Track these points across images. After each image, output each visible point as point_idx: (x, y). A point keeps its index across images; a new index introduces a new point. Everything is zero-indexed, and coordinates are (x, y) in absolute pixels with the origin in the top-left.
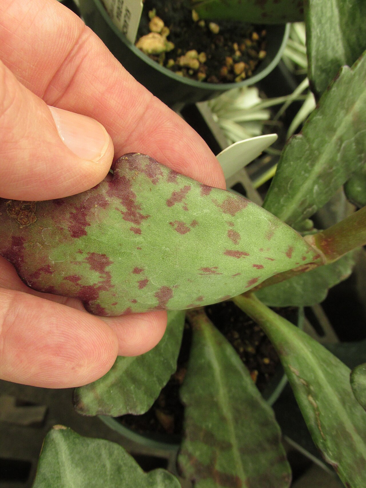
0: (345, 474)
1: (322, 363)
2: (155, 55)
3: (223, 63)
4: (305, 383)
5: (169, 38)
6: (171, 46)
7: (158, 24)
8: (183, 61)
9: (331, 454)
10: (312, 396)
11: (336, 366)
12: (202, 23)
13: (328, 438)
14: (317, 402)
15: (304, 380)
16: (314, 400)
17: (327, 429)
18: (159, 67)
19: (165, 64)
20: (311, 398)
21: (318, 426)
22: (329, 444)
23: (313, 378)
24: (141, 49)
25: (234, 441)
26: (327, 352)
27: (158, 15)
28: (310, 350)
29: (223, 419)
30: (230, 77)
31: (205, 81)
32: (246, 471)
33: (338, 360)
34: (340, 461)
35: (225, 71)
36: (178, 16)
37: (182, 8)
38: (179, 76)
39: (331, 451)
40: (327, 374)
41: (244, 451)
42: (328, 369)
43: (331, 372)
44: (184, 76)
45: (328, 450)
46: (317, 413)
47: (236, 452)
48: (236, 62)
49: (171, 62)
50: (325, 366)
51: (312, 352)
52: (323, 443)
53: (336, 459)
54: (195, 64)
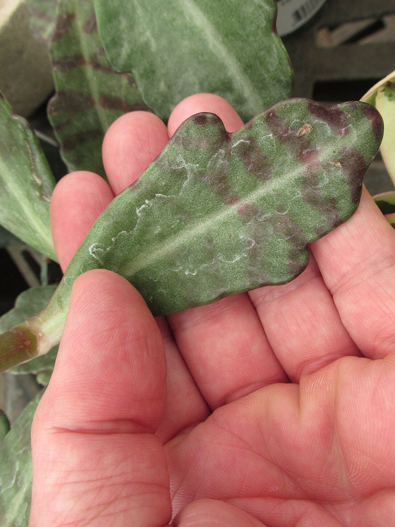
0: (4, 107)
1: (25, 221)
4: (44, 197)
9: (19, 125)
10: (37, 184)
11: (8, 219)
13: (21, 142)
14: (32, 179)
15: (45, 201)
16: (35, 181)
17: (22, 152)
20: (39, 182)
21: (32, 154)
22: (21, 136)
23: (36, 205)
26: (18, 235)
28: (37, 235)
33: (5, 227)
34: (10, 120)
39: (18, 128)
40: (20, 211)
42: (17, 215)
43: (15, 213)
45: (23, 130)
46: (33, 167)
50: (21, 219)
51: (35, 232)
52: (27, 136)
53: (14, 122)
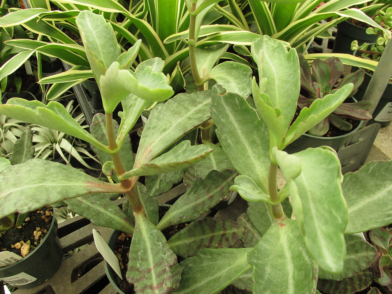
2: (31, 250)
3: (43, 221)
5: (25, 242)
6: (29, 241)
7: (18, 245)
8: (37, 238)
12: (24, 224)
18: (36, 249)
19: (36, 246)
24: (26, 255)
25: (201, 237)
27: (14, 244)
29: (194, 242)
30: (50, 218)
31: (48, 230)
32: (209, 234)
35: (47, 220)
36: (18, 235)
37: (14, 232)
38: (42, 241)
41: (204, 234)
44: (43, 239)
47: (204, 237)
48: (45, 214)
49: (35, 243)
54: (40, 233)
